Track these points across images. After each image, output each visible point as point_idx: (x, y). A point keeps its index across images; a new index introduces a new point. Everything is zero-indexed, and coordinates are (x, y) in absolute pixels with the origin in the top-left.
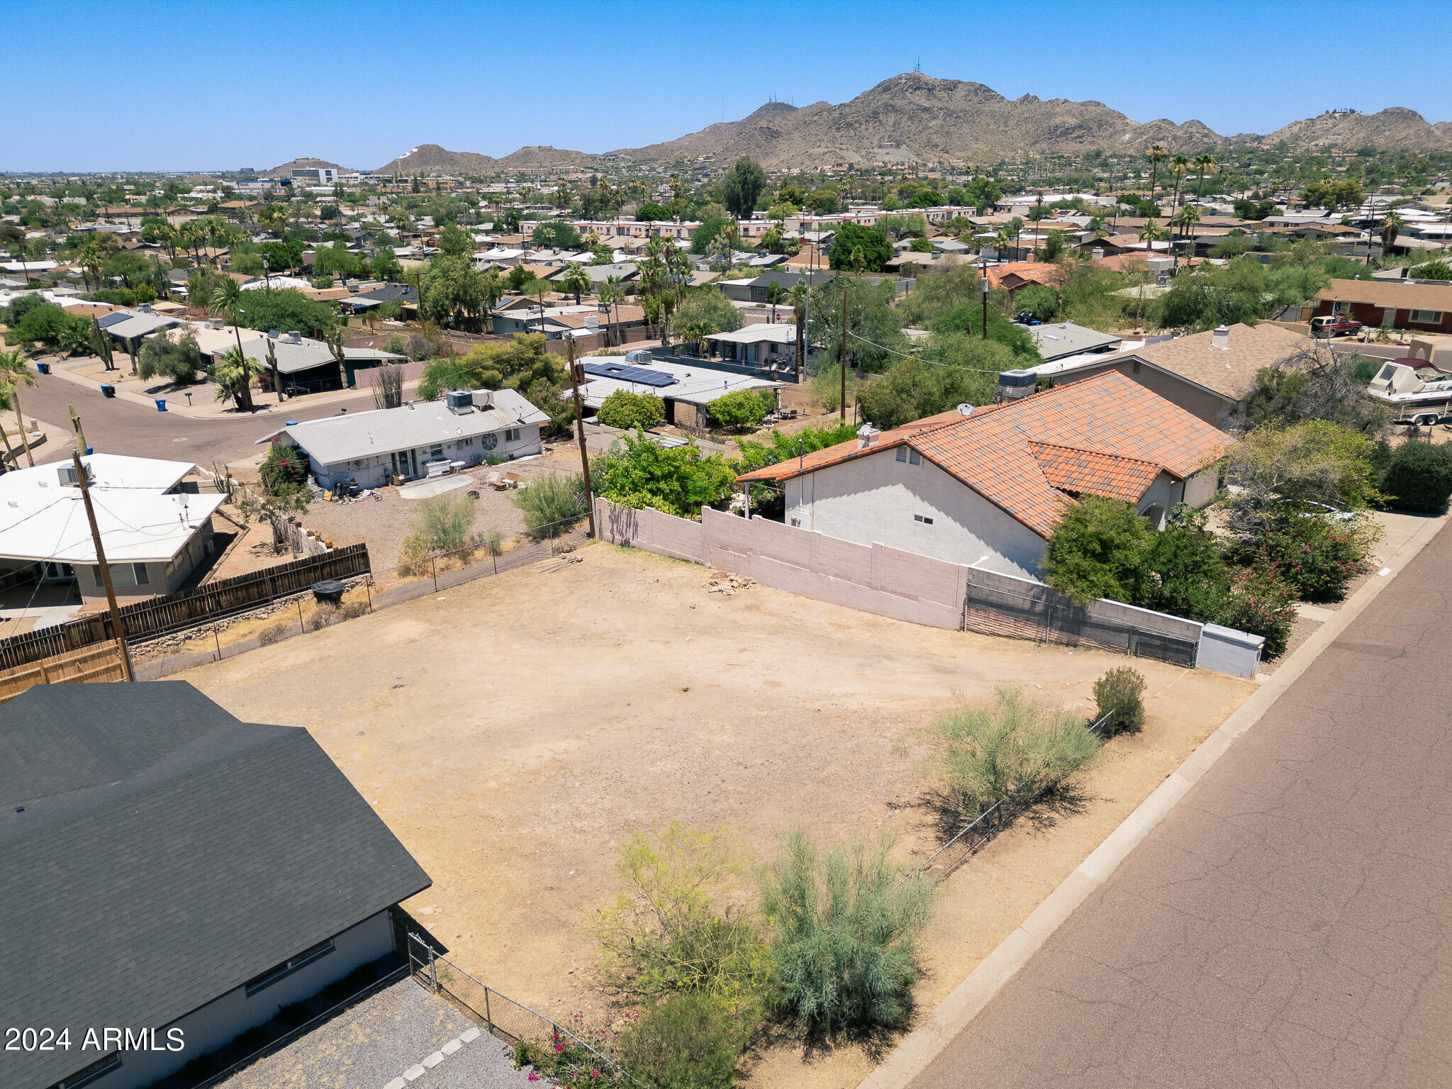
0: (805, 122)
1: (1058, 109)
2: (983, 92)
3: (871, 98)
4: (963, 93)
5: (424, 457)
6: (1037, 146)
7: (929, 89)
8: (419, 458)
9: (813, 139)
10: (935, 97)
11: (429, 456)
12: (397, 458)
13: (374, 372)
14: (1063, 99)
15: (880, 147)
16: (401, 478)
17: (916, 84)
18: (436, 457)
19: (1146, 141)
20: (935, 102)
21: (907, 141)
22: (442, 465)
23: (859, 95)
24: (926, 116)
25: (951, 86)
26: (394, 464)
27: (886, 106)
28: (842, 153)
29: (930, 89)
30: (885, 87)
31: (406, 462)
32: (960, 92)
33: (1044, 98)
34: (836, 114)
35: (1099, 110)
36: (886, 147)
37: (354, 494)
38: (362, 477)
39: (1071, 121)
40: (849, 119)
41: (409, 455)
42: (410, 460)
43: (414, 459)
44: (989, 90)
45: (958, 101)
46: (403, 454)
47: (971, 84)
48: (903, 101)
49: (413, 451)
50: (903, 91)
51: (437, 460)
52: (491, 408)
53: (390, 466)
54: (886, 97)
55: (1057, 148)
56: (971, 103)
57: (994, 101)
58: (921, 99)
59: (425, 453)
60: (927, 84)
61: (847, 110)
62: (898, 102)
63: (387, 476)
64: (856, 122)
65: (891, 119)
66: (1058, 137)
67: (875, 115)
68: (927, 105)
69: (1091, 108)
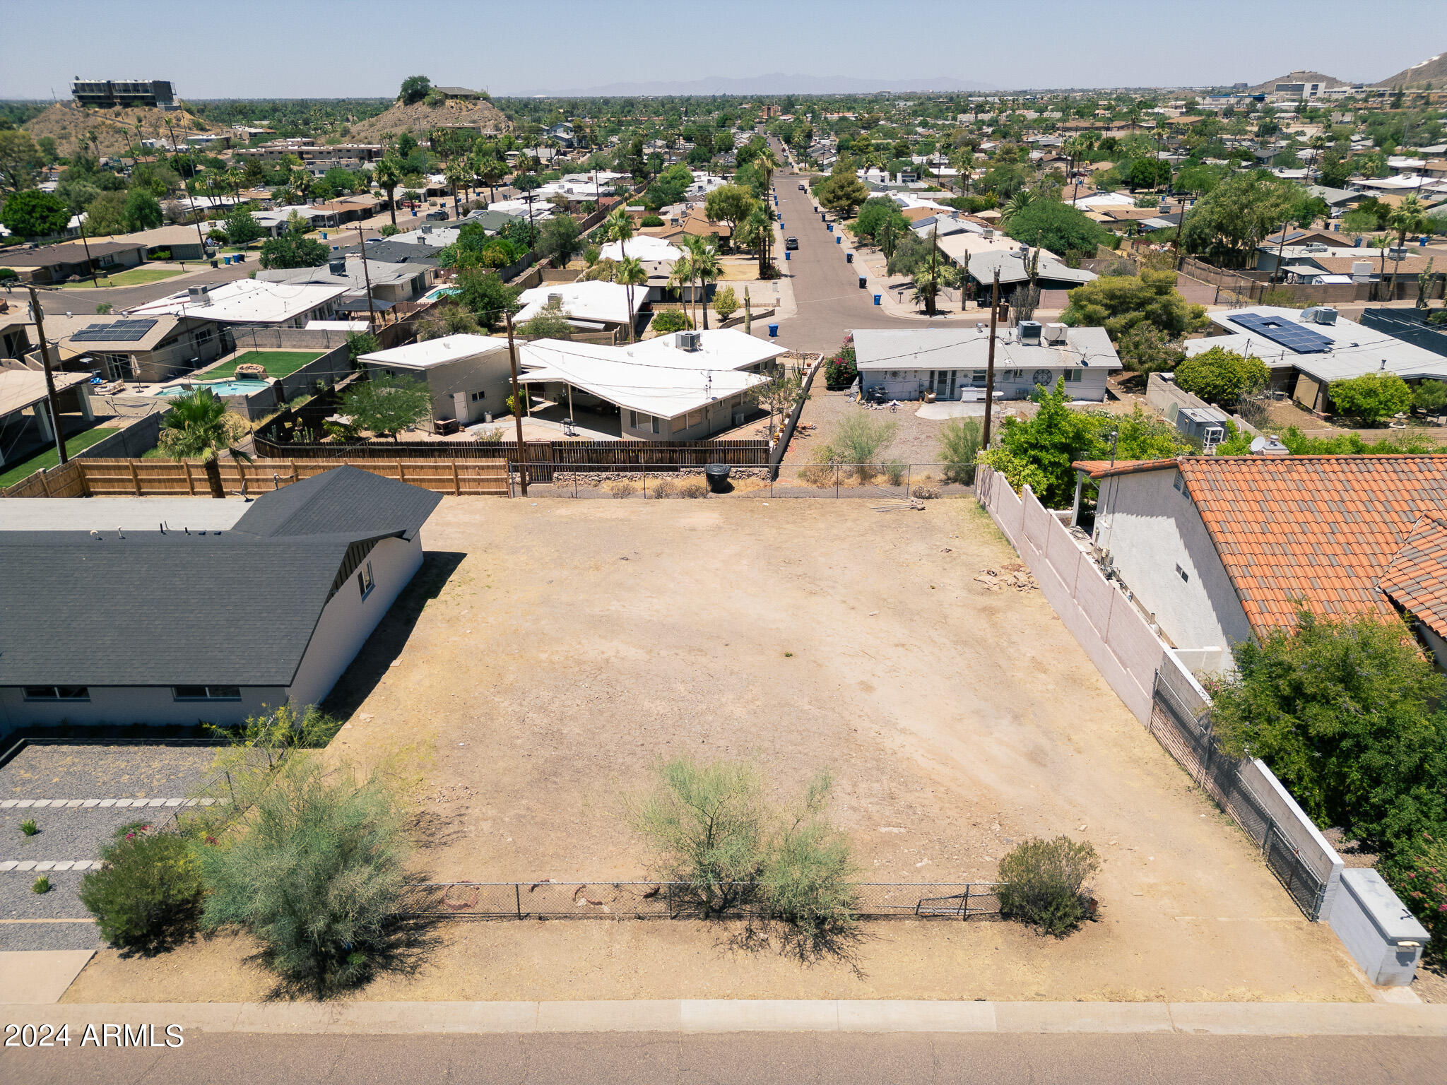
5: (965, 381)
8: (959, 381)
11: (970, 381)
12: (936, 376)
13: (1063, 295)
16: (932, 396)
18: (976, 383)
22: (978, 392)
26: (932, 382)
31: (945, 382)
37: (881, 401)
38: (893, 387)
41: (949, 376)
42: (949, 381)
43: (953, 381)
46: (943, 374)
49: (954, 373)
51: (977, 387)
52: (1063, 343)
53: (927, 383)
59: (966, 376)
63: (921, 392)
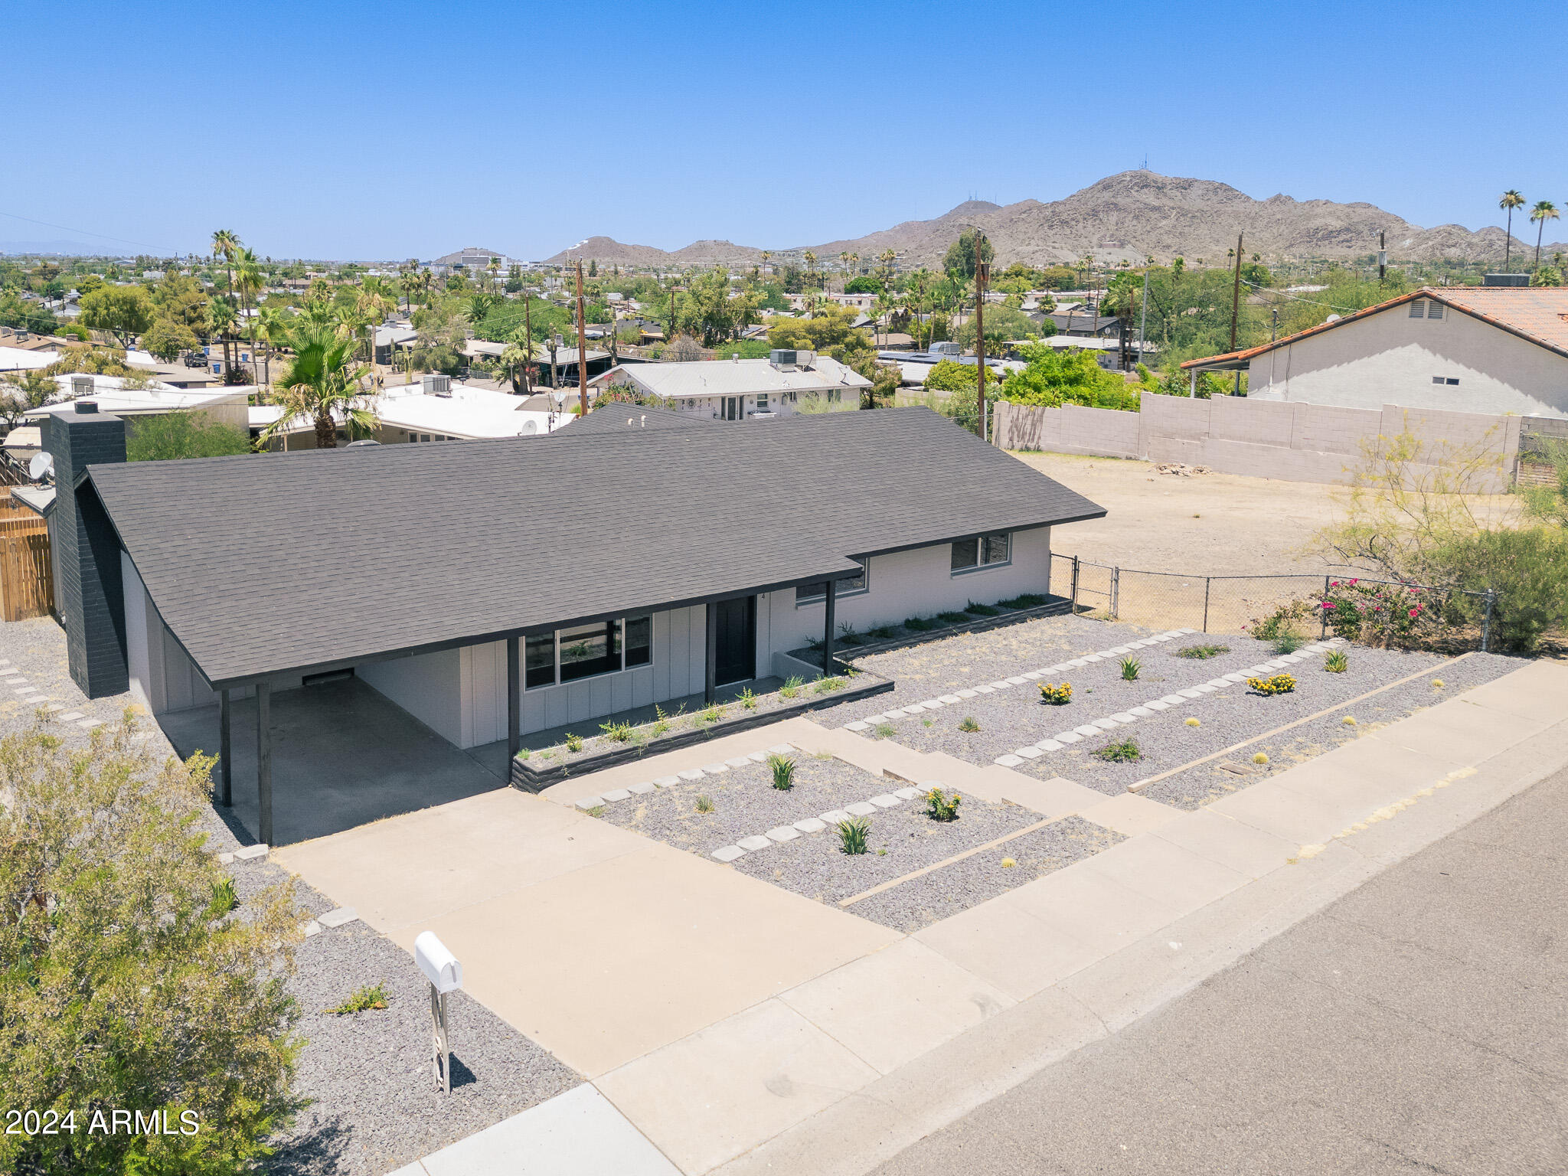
0: (1012, 220)
1: (1319, 210)
2: (1224, 192)
3: (1089, 195)
4: (1200, 192)
6: (1293, 249)
7: (1158, 188)
8: (746, 406)
9: (1021, 236)
10: (1165, 196)
12: (726, 402)
14: (1323, 199)
15: (1101, 246)
17: (1143, 182)
19: (1433, 247)
20: (1165, 201)
21: (1133, 241)
23: (1075, 192)
24: (1156, 215)
25: (1185, 185)
26: (723, 407)
27: (1107, 204)
28: (1055, 252)
29: (1161, 188)
30: (1106, 185)
31: (734, 409)
32: (1196, 192)
33: (1300, 198)
34: (1048, 213)
35: (1370, 212)
36: (1106, 246)
39: (1335, 224)
40: (1064, 217)
41: (737, 400)
42: (738, 406)
43: (741, 406)
44: (1232, 189)
45: (1194, 200)
46: (730, 399)
47: (1210, 183)
48: (1129, 200)
49: (741, 398)
50: (1128, 189)
52: (813, 369)
53: (719, 410)
54: (1107, 195)
55: (1318, 252)
56: (1209, 202)
57: (1237, 201)
58: (1149, 197)
59: (750, 401)
60: (1155, 182)
61: (1061, 208)
62: (1121, 200)
64: (1073, 219)
65: (1114, 217)
66: (1318, 240)
67: (1095, 213)
68: (1156, 203)
69: (1359, 210)
